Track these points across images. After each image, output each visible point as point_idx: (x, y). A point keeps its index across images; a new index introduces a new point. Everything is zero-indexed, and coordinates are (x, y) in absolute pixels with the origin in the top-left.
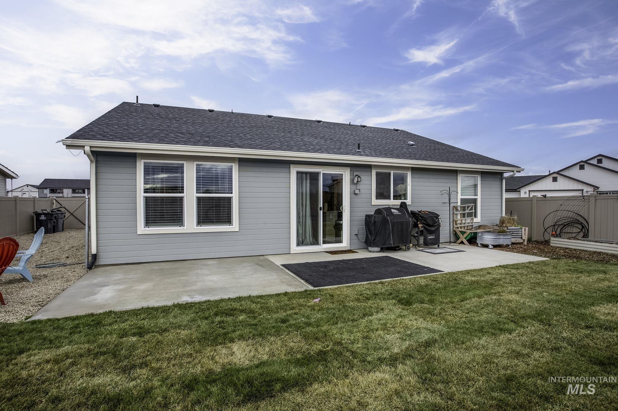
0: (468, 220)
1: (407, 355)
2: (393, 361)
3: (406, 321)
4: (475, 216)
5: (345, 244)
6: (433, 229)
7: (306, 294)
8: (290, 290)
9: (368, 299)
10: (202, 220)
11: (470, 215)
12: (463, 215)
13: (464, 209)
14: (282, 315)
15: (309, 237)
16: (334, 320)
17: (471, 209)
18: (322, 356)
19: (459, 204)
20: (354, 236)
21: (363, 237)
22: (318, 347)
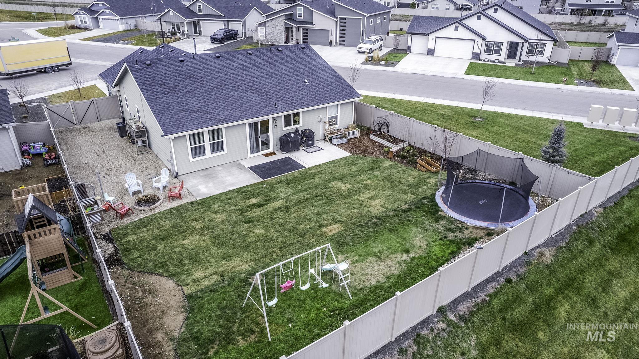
0: (332, 127)
1: (285, 198)
2: (282, 199)
3: (287, 190)
4: (337, 124)
5: (271, 150)
6: (311, 139)
7: (262, 183)
8: (257, 181)
9: (279, 183)
10: (213, 151)
11: (333, 125)
12: (330, 125)
13: (330, 122)
14: (258, 191)
15: (255, 149)
16: (270, 191)
17: (334, 121)
18: (269, 200)
19: (327, 120)
20: (275, 145)
21: (279, 146)
22: (268, 198)
